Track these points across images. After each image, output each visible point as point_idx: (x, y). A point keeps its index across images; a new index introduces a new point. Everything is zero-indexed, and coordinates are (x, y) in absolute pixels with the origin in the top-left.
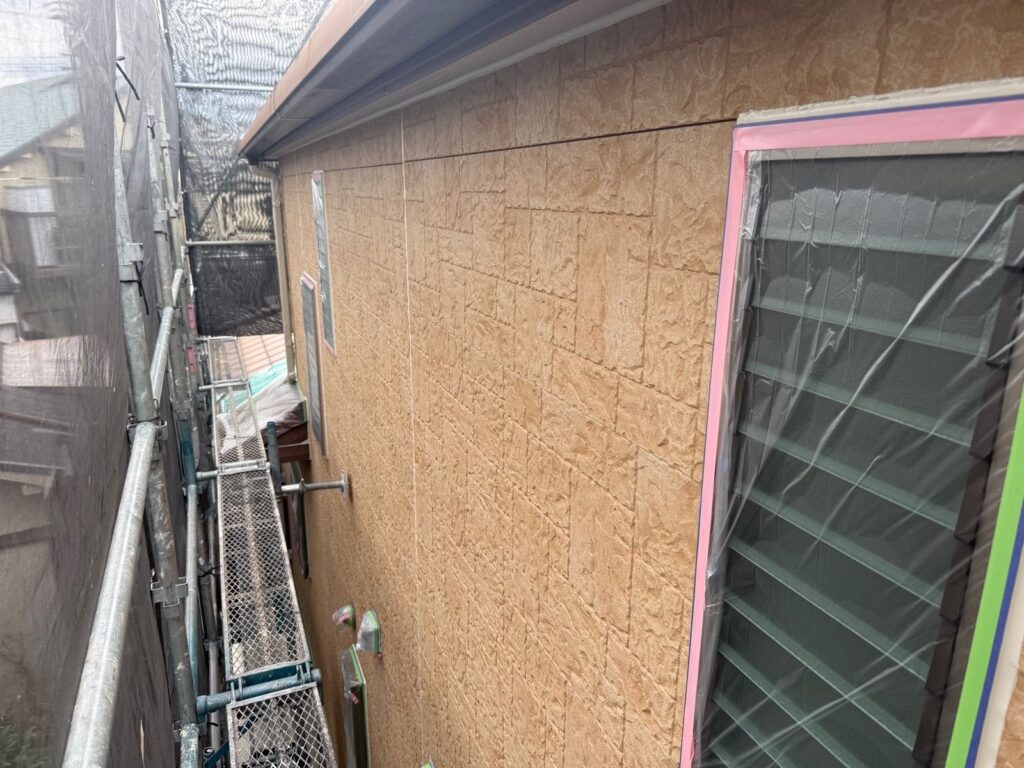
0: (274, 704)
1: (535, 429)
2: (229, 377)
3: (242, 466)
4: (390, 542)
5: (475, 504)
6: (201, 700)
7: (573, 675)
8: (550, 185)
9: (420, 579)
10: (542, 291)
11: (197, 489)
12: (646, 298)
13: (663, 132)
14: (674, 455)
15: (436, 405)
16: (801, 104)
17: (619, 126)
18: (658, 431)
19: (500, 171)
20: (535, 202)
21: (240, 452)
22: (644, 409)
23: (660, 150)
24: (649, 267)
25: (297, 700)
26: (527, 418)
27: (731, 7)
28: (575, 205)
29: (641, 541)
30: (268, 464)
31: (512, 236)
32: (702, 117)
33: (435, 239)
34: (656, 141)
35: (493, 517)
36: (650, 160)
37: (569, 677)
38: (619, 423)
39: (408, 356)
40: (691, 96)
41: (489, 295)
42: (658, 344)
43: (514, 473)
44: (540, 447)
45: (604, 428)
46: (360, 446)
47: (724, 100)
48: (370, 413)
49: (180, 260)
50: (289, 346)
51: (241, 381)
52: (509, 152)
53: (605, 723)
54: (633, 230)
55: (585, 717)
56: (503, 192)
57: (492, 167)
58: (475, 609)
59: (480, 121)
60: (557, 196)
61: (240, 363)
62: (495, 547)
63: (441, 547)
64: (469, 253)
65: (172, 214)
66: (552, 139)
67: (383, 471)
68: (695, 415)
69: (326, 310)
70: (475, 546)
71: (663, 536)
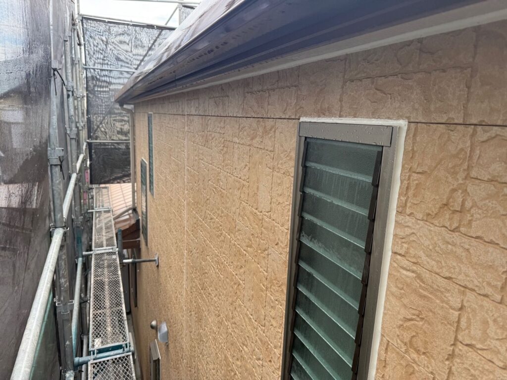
0: (111, 362)
1: (233, 236)
2: (103, 206)
3: (105, 250)
4: (174, 288)
5: (209, 269)
6: (77, 359)
7: (245, 347)
8: (240, 133)
9: (186, 306)
10: (237, 177)
11: (83, 260)
12: (272, 184)
13: (278, 120)
14: (280, 249)
15: (195, 224)
16: (318, 117)
17: (263, 115)
18: (275, 239)
19: (222, 124)
20: (236, 139)
21: (105, 243)
22: (271, 229)
23: (277, 127)
24: (273, 172)
25: (122, 360)
26: (230, 231)
27: (299, 76)
28: (249, 143)
29: (269, 286)
30: (117, 249)
31: (226, 152)
32: (289, 116)
33: (197, 150)
34: (275, 123)
35: (216, 276)
36: (273, 130)
37: (243, 348)
38: (263, 235)
39: (185, 201)
40: (286, 108)
41: (217, 176)
42: (276, 203)
43: (224, 255)
44: (234, 245)
45: (257, 237)
46: (163, 242)
47: (296, 111)
48: (168, 226)
49: (83, 150)
50: (134, 192)
51: (108, 208)
52: (226, 118)
53: (255, 368)
54: (268, 156)
55: (248, 366)
56: (224, 134)
57: (220, 123)
58: (208, 319)
59: (215, 103)
60: (243, 139)
61: (109, 199)
62: (216, 290)
63: (195, 290)
64: (211, 157)
65: (80, 128)
66: (242, 116)
67: (172, 254)
68: (287, 233)
69: (151, 176)
70: (208, 289)
71: (277, 284)
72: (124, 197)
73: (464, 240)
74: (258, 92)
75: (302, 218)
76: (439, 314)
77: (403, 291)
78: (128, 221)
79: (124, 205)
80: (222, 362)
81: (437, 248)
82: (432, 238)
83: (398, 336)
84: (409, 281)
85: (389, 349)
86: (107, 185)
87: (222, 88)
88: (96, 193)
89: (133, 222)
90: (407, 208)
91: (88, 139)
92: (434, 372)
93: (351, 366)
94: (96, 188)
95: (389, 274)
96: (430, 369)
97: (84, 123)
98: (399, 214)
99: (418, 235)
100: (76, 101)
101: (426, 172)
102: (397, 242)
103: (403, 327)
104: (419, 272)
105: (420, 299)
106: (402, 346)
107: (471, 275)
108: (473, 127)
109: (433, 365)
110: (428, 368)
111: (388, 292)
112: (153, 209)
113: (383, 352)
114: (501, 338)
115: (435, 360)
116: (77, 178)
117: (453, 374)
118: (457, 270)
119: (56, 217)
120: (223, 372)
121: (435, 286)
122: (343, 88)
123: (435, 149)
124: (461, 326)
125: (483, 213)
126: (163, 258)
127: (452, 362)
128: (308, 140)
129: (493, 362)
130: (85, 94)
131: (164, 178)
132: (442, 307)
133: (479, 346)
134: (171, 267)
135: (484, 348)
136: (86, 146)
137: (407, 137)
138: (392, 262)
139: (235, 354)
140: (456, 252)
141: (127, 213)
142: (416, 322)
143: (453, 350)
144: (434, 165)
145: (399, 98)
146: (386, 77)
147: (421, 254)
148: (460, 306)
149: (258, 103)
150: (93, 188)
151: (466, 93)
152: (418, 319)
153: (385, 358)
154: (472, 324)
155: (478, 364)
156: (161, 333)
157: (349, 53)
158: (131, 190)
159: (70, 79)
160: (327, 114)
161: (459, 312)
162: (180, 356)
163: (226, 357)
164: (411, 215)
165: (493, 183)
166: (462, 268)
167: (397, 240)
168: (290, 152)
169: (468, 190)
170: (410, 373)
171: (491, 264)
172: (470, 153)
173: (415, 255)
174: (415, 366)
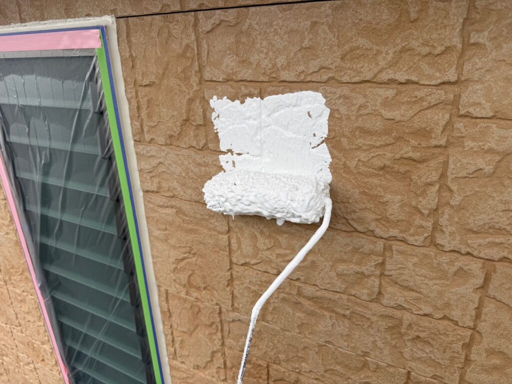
73: (215, 157)
76: (210, 243)
77: (167, 232)
83: (175, 280)
84: (170, 219)
85: (169, 297)
90: (145, 134)
92: (219, 303)
95: (147, 218)
96: (215, 301)
98: (138, 143)
99: (166, 163)
101: (154, 82)
102: (146, 178)
103: (178, 270)
105: (187, 234)
106: (182, 289)
109: (216, 295)
111: (152, 238)
113: (164, 304)
114: (269, 247)
115: (216, 291)
117: (236, 297)
121: (198, 216)
124: (233, 248)
127: (232, 286)
129: (268, 272)
132: (211, 236)
133: (253, 262)
135: (259, 261)
137: (121, 39)
138: (146, 204)
142: (190, 260)
143: (231, 275)
147: (175, 184)
148: (227, 228)
152: (191, 256)
153: (169, 308)
154: (242, 242)
155: (256, 279)
161: (228, 235)
164: (151, 141)
165: (230, 83)
167: (145, 176)
172: (198, 49)
173: (169, 187)
174: (199, 303)
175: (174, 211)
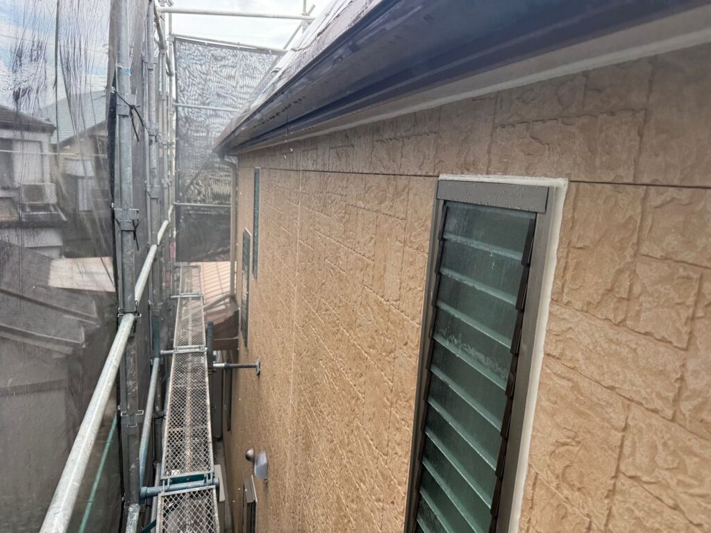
1: (352, 333)
2: (191, 291)
3: (190, 348)
4: (277, 405)
5: (322, 379)
6: (144, 489)
7: (362, 484)
8: (366, 195)
9: (291, 429)
10: (360, 253)
11: (160, 361)
12: (402, 263)
13: (412, 177)
14: (410, 350)
15: (307, 316)
16: (461, 174)
17: (395, 171)
18: (404, 336)
19: (345, 182)
20: (361, 204)
21: (190, 340)
22: (399, 324)
23: (410, 186)
24: (404, 246)
26: (350, 327)
27: (439, 120)
28: (376, 208)
29: (394, 401)
30: (206, 349)
31: (348, 221)
32: (427, 173)
33: (313, 217)
34: (409, 182)
35: (330, 387)
36: (406, 191)
37: (360, 486)
38: (389, 331)
39: (295, 286)
40: (423, 161)
41: (336, 253)
42: (406, 288)
43: (341, 359)
44: (354, 345)
45: (382, 334)
46: (266, 341)
47: (435, 166)
48: (273, 320)
49: (168, 215)
50: (233, 273)
51: (198, 294)
52: (349, 174)
53: (374, 513)
54: (399, 225)
55: (366, 510)
56: (346, 195)
57: (342, 181)
58: (318, 446)
59: (338, 155)
60: (369, 202)
61: (200, 283)
62: (330, 406)
63: (303, 407)
64: (329, 227)
65: (165, 186)
66: (368, 172)
67: (277, 358)
68: (418, 329)
69: (255, 252)
70: (320, 406)
71: (404, 397)
72: (220, 280)
73: (630, 337)
74: (389, 141)
75: (437, 309)
76: (599, 436)
77: (556, 406)
78: (223, 312)
79: (220, 291)
80: (334, 505)
81: (598, 348)
82: (592, 335)
83: (549, 466)
84: (563, 392)
85: (537, 484)
86: (199, 264)
87: (346, 135)
88: (183, 274)
89: (230, 314)
90: (564, 295)
91: (176, 201)
92: (591, 514)
93: (490, 507)
94: (184, 267)
95: (540, 383)
96: (586, 511)
97: (170, 179)
98: (554, 302)
99: (576, 329)
100: (161, 150)
101: (588, 247)
102: (551, 340)
103: (555, 455)
104: (576, 380)
105: (576, 416)
106: (554, 479)
107: (638, 383)
108: (645, 187)
109: (590, 504)
110: (583, 508)
111: (539, 408)
112: (255, 297)
113: (530, 488)
114: (671, 467)
115: (592, 498)
116: (157, 251)
117: (614, 516)
118: (621, 377)
119: (126, 299)
120: (333, 519)
121: (595, 400)
122: (492, 135)
123: (600, 217)
124: (625, 452)
125: (654, 301)
126: (266, 364)
127: (612, 500)
128: (448, 204)
129: (661, 500)
130: (174, 141)
131: (271, 256)
132: (603, 427)
133: (645, 478)
134: (275, 375)
135: (653, 481)
136: (173, 210)
137: (568, 201)
138: (544, 367)
139: (350, 494)
140: (620, 353)
141: (222, 302)
142: (571, 448)
143: (615, 485)
144: (597, 237)
145: (559, 149)
146: (543, 121)
147: (579, 355)
148: (623, 425)
149: (389, 155)
150: (180, 267)
151: (638, 143)
152: (574, 444)
153: (533, 497)
154: (637, 449)
155: (644, 503)
156: (259, 466)
157: (500, 90)
158: (229, 271)
159: (154, 119)
160: (472, 169)
161: (622, 434)
162: (282, 497)
163: (338, 498)
164: (568, 303)
165: (668, 261)
166: (628, 375)
167: (551, 337)
168: (426, 221)
169: (637, 272)
170: (561, 516)
171: (662, 369)
172: (641, 223)
173: (572, 357)
174: (568, 506)
175: (570, 384)
